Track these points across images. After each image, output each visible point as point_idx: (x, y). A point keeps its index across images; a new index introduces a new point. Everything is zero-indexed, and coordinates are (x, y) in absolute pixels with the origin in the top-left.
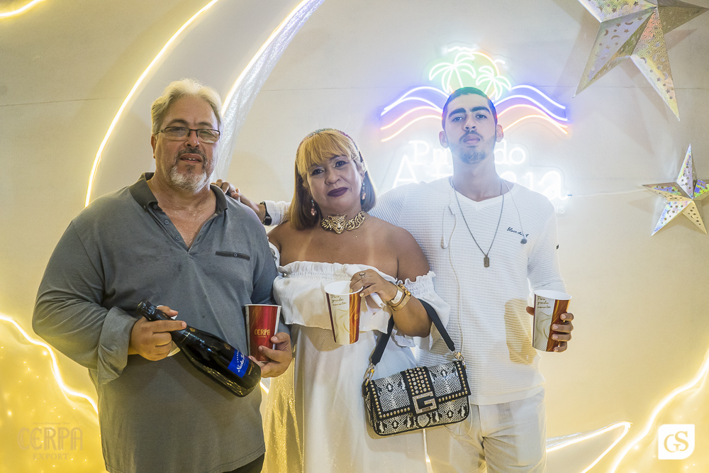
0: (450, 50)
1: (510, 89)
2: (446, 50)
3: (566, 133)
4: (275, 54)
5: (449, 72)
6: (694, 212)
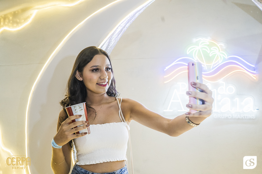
0: (197, 40)
1: (226, 57)
2: (195, 40)
3: (255, 78)
4: (112, 43)
5: (197, 50)
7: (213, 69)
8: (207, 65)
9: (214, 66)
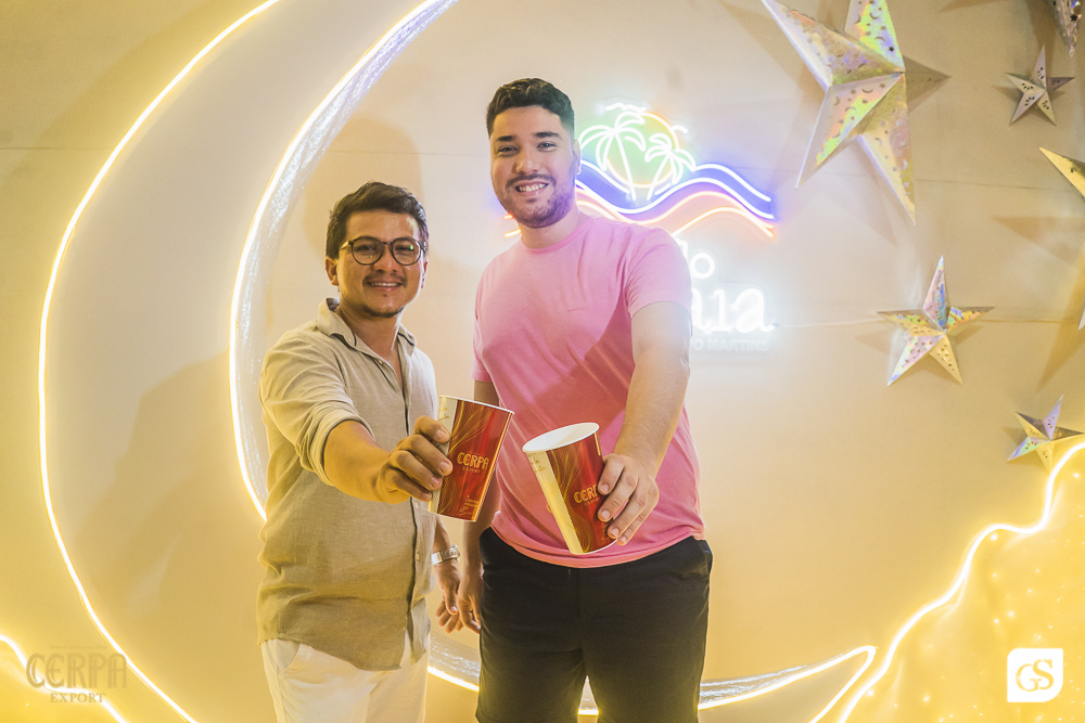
0: (609, 108)
1: (694, 168)
2: (603, 108)
3: (770, 235)
5: (607, 140)
6: (946, 352)
7: (653, 200)
8: (636, 189)
9: (657, 193)
